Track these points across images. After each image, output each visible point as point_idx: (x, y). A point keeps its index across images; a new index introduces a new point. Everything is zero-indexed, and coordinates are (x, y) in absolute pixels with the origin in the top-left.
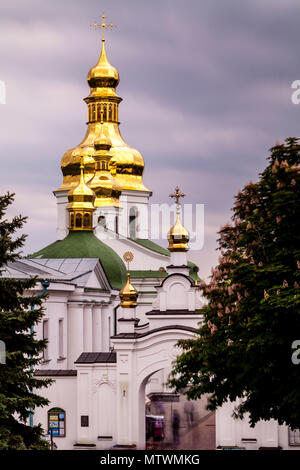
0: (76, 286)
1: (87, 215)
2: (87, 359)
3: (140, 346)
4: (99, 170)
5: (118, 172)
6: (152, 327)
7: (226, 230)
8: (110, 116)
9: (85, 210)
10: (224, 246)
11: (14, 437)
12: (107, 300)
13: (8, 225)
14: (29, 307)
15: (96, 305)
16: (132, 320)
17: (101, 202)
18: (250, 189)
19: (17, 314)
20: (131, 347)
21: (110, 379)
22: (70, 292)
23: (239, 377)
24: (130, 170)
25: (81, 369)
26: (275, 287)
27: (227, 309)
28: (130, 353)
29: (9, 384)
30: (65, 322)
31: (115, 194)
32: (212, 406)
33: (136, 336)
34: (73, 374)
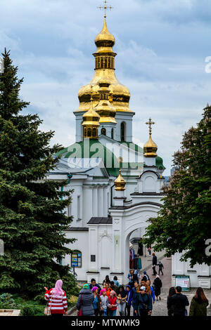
0: (88, 176)
1: (94, 129)
2: (94, 221)
3: (127, 214)
4: (102, 99)
5: (114, 100)
6: (134, 202)
7: (177, 154)
8: (109, 65)
9: (93, 126)
10: (176, 164)
11: (54, 272)
12: (106, 183)
13: (51, 149)
14: (60, 188)
15: (100, 186)
16: (122, 198)
17: (103, 119)
18: (192, 131)
19: (55, 202)
20: (121, 215)
21: (108, 233)
22: (84, 179)
23: (184, 239)
24: (121, 99)
25: (91, 227)
26: (204, 191)
27: (177, 201)
28: (120, 218)
29: (51, 242)
30: (81, 198)
31: (112, 114)
32: (169, 255)
33: (124, 208)
34: (86, 230)
